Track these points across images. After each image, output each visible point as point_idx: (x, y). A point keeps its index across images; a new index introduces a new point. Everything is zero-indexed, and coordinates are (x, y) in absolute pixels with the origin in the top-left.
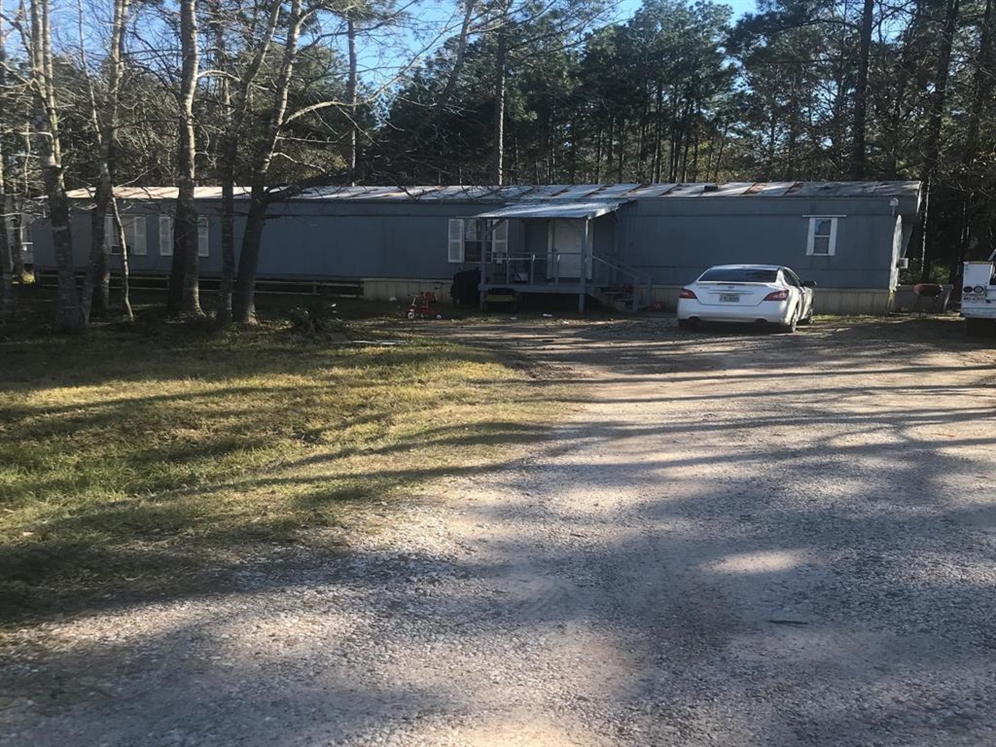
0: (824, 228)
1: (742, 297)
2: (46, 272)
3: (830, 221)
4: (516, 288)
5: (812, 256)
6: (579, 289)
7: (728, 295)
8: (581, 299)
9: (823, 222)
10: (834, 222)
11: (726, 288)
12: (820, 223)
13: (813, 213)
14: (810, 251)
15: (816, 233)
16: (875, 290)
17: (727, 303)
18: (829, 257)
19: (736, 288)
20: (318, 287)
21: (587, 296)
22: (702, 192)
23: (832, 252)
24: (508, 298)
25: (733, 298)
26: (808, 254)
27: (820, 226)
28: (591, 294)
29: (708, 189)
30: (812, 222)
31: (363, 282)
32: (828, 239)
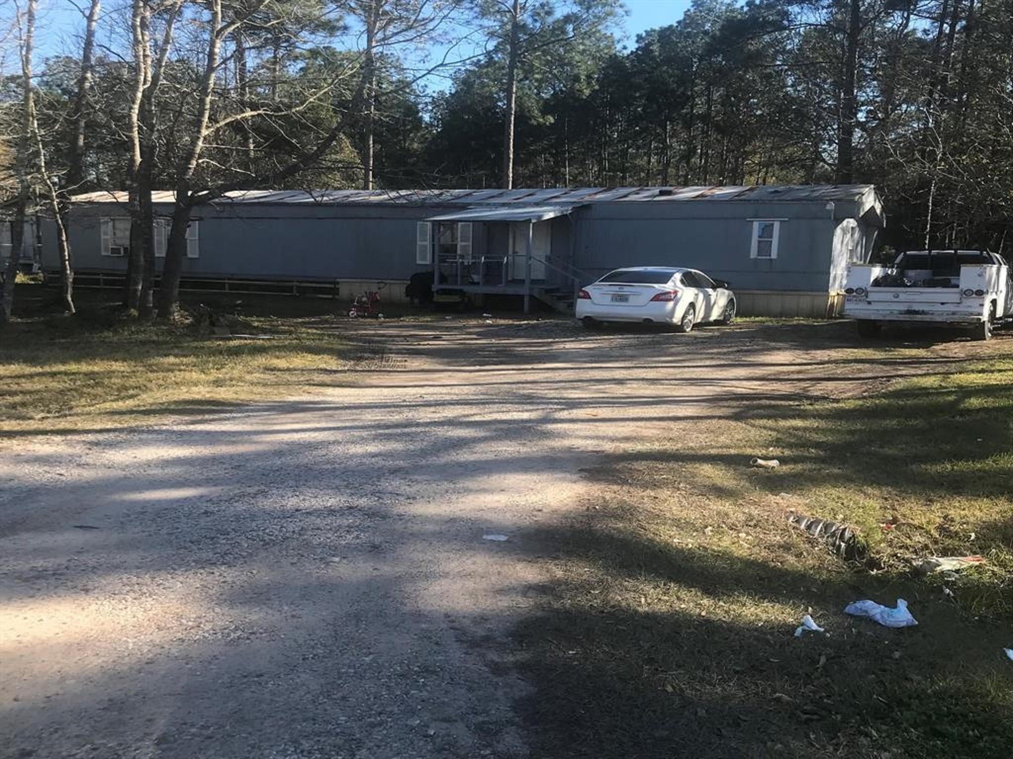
0: (767, 231)
1: (631, 298)
2: (53, 273)
3: (772, 225)
4: (466, 288)
5: (755, 259)
6: (524, 290)
7: (620, 296)
8: (526, 299)
9: (766, 226)
10: (777, 225)
11: (617, 288)
12: (763, 226)
13: (756, 216)
14: (753, 254)
15: (759, 237)
16: (814, 293)
17: (617, 303)
18: (771, 260)
19: (626, 289)
20: (298, 287)
21: (532, 297)
22: (655, 196)
23: (774, 255)
24: (456, 298)
25: (623, 298)
26: (752, 257)
27: (763, 229)
28: (535, 295)
29: (662, 193)
30: (756, 225)
31: (338, 283)
32: (771, 242)
